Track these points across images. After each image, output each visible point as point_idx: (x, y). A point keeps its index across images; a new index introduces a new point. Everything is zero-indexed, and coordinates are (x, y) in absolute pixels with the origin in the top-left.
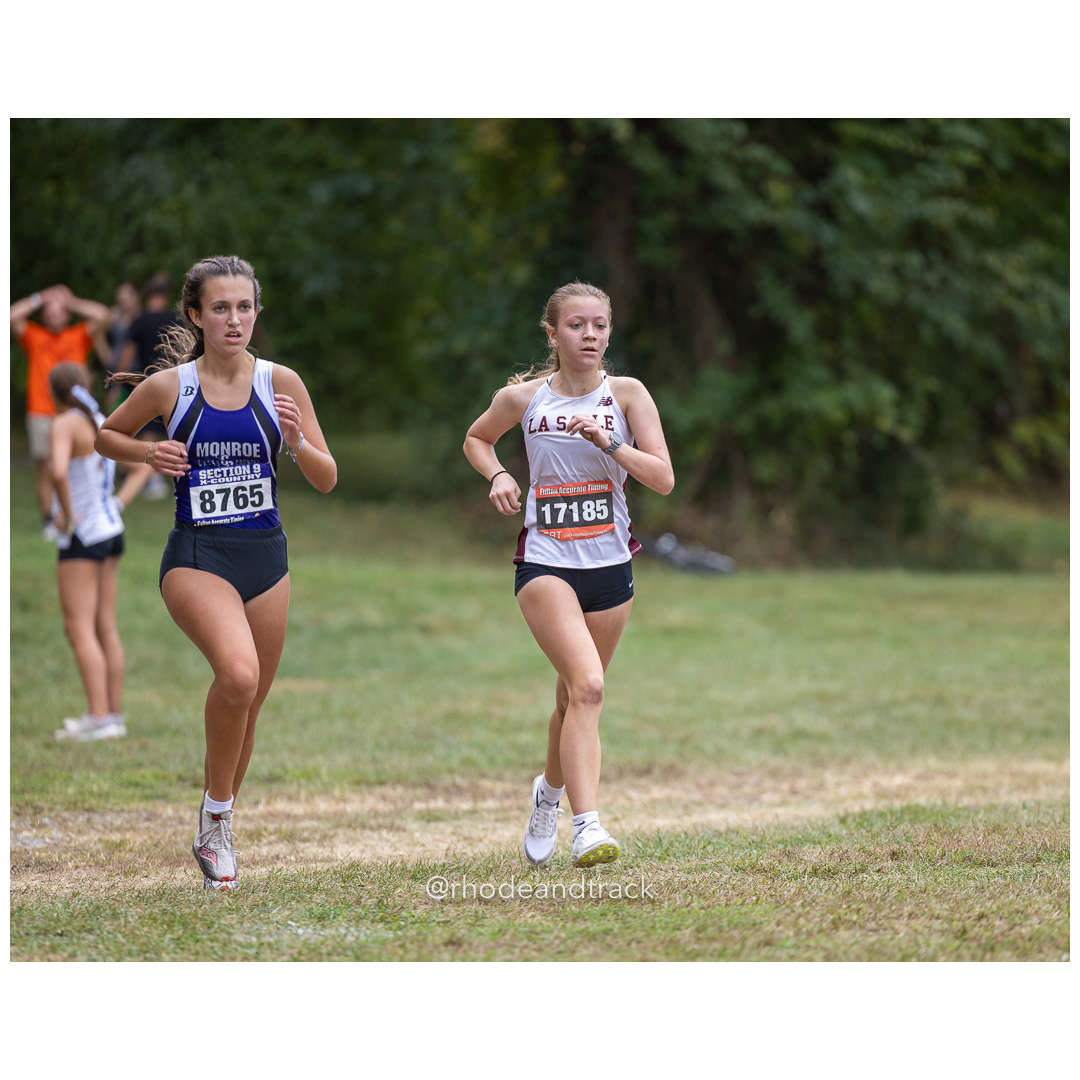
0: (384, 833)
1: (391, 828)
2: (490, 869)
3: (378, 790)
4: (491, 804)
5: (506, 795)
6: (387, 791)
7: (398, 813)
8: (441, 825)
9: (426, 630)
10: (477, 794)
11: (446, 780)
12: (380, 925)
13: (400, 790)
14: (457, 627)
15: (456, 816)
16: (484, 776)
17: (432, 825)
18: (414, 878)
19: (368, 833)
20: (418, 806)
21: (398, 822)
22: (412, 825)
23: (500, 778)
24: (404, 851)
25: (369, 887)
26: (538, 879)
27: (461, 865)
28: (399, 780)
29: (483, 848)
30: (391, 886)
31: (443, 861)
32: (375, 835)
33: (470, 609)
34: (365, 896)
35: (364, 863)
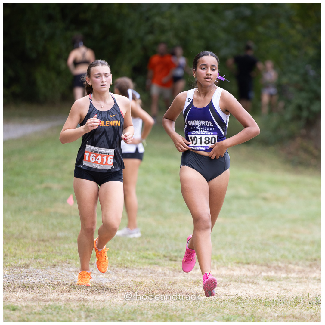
0: (250, 285)
1: (253, 283)
2: (297, 302)
3: (246, 266)
4: (294, 275)
5: (300, 272)
6: (250, 266)
7: (255, 277)
8: (273, 283)
9: (265, 199)
10: (288, 271)
11: (275, 263)
13: (255, 267)
14: (278, 199)
15: (280, 279)
16: (290, 263)
17: (270, 283)
18: (265, 305)
19: (243, 284)
20: (264, 274)
21: (255, 281)
22: (262, 282)
23: (297, 264)
24: (259, 293)
25: (247, 308)
26: (317, 309)
27: (284, 301)
28: (255, 263)
29: (292, 294)
30: (256, 308)
31: (276, 299)
32: (246, 285)
33: (283, 192)
34: (245, 312)
35: (243, 298)
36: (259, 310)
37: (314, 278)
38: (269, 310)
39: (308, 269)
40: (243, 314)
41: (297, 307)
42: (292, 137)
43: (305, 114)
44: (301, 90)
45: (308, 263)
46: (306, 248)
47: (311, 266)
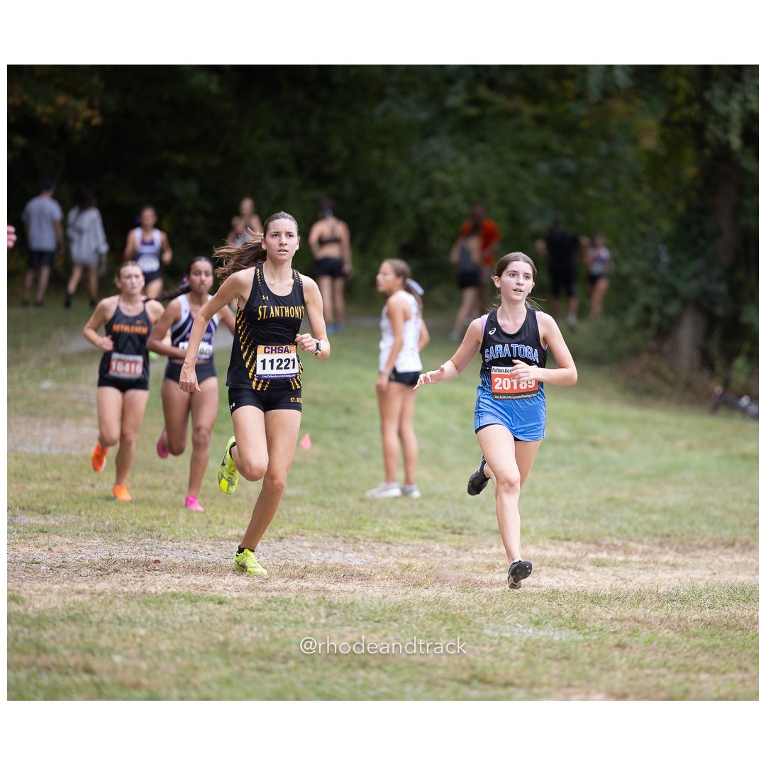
0: (571, 571)
1: (575, 569)
2: (640, 598)
3: (566, 544)
4: (636, 558)
5: (644, 553)
6: (571, 544)
7: (579, 559)
8: (606, 569)
9: (594, 444)
10: (627, 552)
11: (608, 540)
12: (575, 631)
13: (579, 545)
14: (613, 444)
15: (615, 564)
16: (631, 540)
17: (601, 569)
18: (592, 602)
19: (560, 571)
20: (591, 556)
21: (579, 565)
22: (588, 568)
23: (640, 542)
24: (584, 584)
25: (565, 606)
26: (670, 609)
27: (621, 596)
28: (579, 539)
29: (633, 586)
30: (579, 607)
31: (609, 593)
32: (565, 572)
33: (622, 434)
34: (563, 612)
35: (561, 590)
36: (583, 610)
37: (666, 563)
38: (598, 610)
39: (657, 549)
40: (560, 615)
41: (641, 605)
42: (635, 352)
43: (656, 318)
44: (650, 282)
45: (657, 540)
46: (655, 517)
47: (661, 544)
